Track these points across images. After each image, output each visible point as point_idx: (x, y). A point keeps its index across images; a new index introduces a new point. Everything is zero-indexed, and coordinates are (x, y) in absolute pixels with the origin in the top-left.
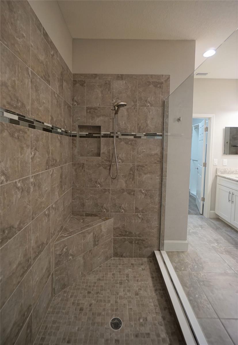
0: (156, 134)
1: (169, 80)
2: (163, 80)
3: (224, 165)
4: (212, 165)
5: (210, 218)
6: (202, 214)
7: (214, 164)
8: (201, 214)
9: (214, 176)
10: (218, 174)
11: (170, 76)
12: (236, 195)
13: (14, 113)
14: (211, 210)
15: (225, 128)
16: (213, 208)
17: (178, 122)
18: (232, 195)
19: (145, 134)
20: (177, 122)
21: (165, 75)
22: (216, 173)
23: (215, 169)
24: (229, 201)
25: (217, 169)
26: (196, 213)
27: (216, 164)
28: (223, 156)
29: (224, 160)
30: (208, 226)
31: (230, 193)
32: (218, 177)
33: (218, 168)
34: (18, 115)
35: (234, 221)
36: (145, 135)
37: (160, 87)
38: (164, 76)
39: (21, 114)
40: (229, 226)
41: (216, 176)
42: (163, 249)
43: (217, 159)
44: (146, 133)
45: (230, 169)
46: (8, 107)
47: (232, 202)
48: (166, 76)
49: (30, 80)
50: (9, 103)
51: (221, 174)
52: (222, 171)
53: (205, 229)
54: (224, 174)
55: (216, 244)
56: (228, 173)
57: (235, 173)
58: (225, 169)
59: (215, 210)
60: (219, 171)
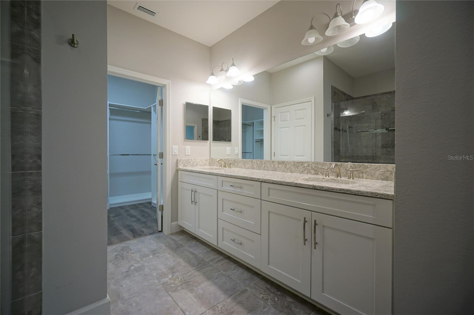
3: (186, 154)
4: (171, 154)
5: (172, 234)
7: (173, 154)
8: (160, 231)
9: (175, 170)
10: (179, 168)
12: (199, 193)
14: (172, 222)
15: (185, 103)
16: (175, 217)
18: (195, 193)
22: (177, 166)
23: (176, 161)
24: (192, 202)
25: (177, 160)
26: (152, 232)
27: (176, 154)
28: (184, 141)
29: (186, 147)
30: (166, 248)
31: (193, 191)
32: (179, 171)
33: (179, 159)
35: (199, 229)
40: (194, 239)
41: (177, 171)
43: (177, 146)
45: (194, 159)
47: (195, 203)
51: (183, 167)
52: (184, 163)
53: (158, 255)
54: (187, 166)
55: (170, 276)
56: (193, 165)
57: (200, 164)
58: (188, 159)
59: (177, 220)
60: (180, 163)
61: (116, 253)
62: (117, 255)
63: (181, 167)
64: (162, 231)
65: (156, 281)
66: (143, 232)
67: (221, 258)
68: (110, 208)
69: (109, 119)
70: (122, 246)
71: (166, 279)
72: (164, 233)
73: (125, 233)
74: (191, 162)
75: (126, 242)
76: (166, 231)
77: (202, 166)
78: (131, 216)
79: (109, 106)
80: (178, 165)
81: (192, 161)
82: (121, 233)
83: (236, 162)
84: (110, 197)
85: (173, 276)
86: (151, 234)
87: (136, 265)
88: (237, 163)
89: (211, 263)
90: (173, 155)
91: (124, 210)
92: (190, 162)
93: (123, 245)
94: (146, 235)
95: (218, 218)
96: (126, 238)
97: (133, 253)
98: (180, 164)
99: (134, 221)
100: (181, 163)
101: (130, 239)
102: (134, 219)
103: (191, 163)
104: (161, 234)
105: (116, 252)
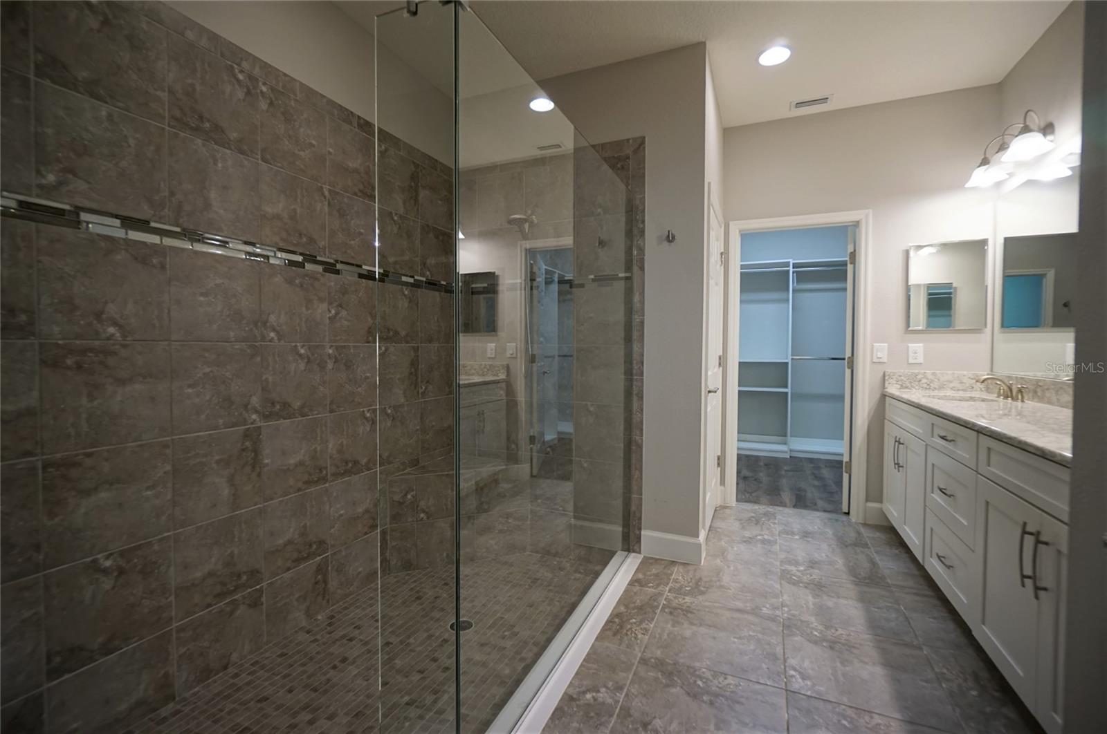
0: (617, 275)
1: (642, 148)
2: (628, 151)
3: (910, 362)
4: (868, 360)
5: (865, 525)
6: (847, 511)
7: (875, 360)
8: (845, 513)
9: (878, 396)
10: (887, 392)
11: (644, 138)
13: (294, 253)
14: (867, 500)
15: (909, 249)
16: (875, 492)
17: (668, 243)
18: (899, 446)
19: (592, 277)
20: (666, 243)
21: (633, 139)
22: (884, 387)
23: (882, 374)
24: (895, 464)
25: (884, 374)
27: (881, 360)
29: (910, 345)
31: (897, 442)
32: (887, 398)
33: (888, 371)
34: (301, 254)
36: (593, 280)
37: (623, 167)
38: (631, 141)
39: (308, 253)
41: (884, 396)
42: (638, 550)
43: (886, 345)
44: (595, 276)
45: (934, 374)
46: (282, 245)
47: (900, 467)
48: (635, 139)
49: (327, 203)
50: (284, 240)
51: (900, 389)
52: (902, 380)
53: (810, 539)
54: (909, 389)
55: (802, 568)
56: (928, 387)
57: (952, 385)
58: (915, 373)
59: (881, 502)
60: (891, 381)
61: (753, 515)
62: (753, 517)
63: (892, 389)
64: (848, 514)
65: (778, 563)
66: (816, 504)
67: (930, 593)
68: (790, 457)
69: (793, 291)
70: (768, 511)
71: (793, 568)
72: (850, 517)
73: (787, 496)
74: (924, 381)
75: (776, 507)
76: (854, 517)
77: (958, 390)
78: (816, 477)
79: (793, 268)
80: (886, 385)
81: (925, 377)
82: (780, 495)
83: (1040, 386)
84: (791, 436)
85: (805, 570)
86: (825, 511)
87: (766, 537)
88: (1043, 391)
89: (894, 590)
90: (874, 362)
91: (812, 465)
92: (920, 381)
93: (770, 509)
94: (817, 510)
95: (925, 506)
96: (781, 503)
97: (774, 523)
98: (889, 383)
99: (815, 486)
100: (893, 381)
101: (785, 506)
102: (816, 483)
103: (922, 382)
104: (844, 518)
105: (755, 513)
